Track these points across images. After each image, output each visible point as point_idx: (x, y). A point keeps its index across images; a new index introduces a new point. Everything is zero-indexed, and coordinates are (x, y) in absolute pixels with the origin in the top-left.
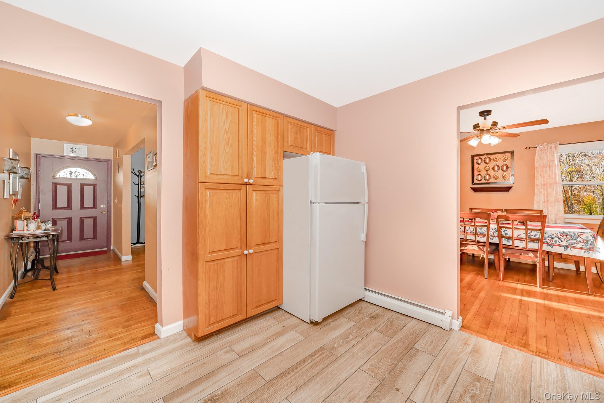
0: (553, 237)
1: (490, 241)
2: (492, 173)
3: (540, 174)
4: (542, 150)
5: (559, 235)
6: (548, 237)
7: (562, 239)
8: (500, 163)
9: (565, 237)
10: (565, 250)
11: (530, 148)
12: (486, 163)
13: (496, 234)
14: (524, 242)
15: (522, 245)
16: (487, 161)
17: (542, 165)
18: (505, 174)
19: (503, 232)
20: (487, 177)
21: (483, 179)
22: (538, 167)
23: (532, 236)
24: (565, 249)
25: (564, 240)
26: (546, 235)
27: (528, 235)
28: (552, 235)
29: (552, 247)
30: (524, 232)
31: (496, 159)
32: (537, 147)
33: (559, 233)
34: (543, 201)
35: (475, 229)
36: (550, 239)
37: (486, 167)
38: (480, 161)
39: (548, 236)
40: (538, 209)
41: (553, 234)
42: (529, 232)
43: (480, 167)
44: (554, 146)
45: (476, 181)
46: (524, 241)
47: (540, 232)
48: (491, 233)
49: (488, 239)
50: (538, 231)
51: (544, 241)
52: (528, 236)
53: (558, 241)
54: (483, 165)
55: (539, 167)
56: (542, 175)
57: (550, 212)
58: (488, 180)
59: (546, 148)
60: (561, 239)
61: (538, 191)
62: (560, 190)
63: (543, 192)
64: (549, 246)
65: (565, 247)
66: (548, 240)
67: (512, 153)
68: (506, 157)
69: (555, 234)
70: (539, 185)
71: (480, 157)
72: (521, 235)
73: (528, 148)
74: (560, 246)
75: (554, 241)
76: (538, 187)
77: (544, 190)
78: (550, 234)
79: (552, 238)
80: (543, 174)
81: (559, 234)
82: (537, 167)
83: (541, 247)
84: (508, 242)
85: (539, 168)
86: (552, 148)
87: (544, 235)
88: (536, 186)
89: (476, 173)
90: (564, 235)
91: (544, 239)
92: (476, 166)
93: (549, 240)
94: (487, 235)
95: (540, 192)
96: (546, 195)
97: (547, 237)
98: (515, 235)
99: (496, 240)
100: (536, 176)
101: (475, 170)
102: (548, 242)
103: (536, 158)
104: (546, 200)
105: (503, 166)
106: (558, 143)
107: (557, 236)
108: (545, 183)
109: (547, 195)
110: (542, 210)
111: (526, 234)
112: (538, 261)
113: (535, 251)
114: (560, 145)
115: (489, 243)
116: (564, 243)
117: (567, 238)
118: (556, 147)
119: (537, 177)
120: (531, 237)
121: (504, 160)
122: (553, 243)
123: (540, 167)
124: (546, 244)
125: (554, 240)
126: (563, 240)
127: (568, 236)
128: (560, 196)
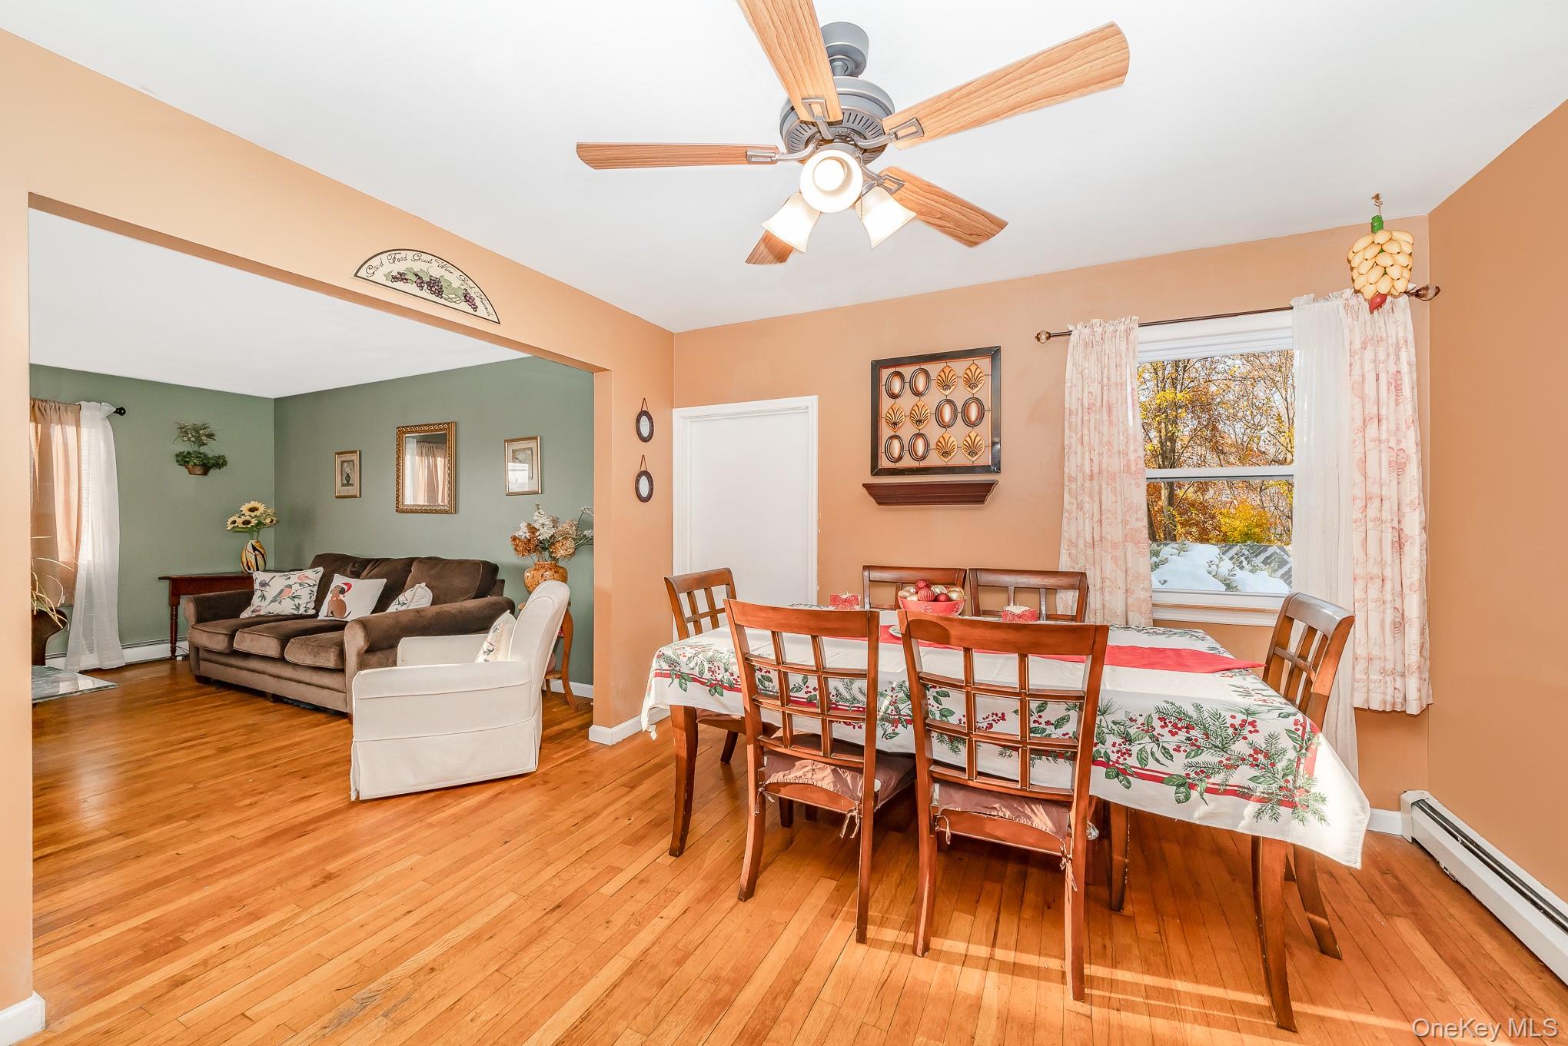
0: (1132, 731)
1: (882, 744)
2: (933, 431)
3: (1079, 435)
4: (1086, 345)
5: (1157, 724)
6: (1112, 732)
7: (1170, 741)
8: (960, 394)
9: (1182, 735)
10: (1179, 802)
11: (1049, 336)
12: (918, 394)
13: (906, 708)
14: (1014, 753)
15: (1008, 766)
16: (921, 384)
17: (1086, 404)
18: (973, 435)
19: (932, 701)
20: (920, 445)
21: (907, 456)
22: (1073, 409)
23: (1048, 723)
24: (1182, 797)
25: (1177, 749)
26: (1103, 721)
27: (1032, 719)
28: (1128, 723)
29: (1129, 782)
30: (1016, 704)
31: (947, 378)
32: (1069, 334)
33: (1157, 715)
34: (1089, 540)
35: (823, 686)
36: (1119, 741)
37: (916, 408)
38: (896, 385)
39: (1110, 725)
40: (1072, 570)
41: (1131, 719)
42: (1034, 705)
43: (896, 406)
44: (1122, 328)
45: (884, 463)
46: (1016, 749)
47: (1081, 709)
48: (884, 704)
49: (871, 735)
50: (1071, 703)
51: (1094, 749)
52: (1033, 725)
53: (1152, 754)
54: (907, 401)
55: (1077, 410)
56: (1086, 438)
57: (1108, 583)
58: (923, 458)
59: (1098, 338)
60: (1165, 745)
61: (1074, 501)
62: (1140, 497)
63: (1086, 505)
64: (1117, 776)
65: (1179, 786)
66: (1109, 745)
67: (993, 353)
68: (978, 371)
69: (1141, 720)
70: (1075, 479)
71: (898, 369)
72: (1003, 718)
73: (1043, 337)
74: (1160, 780)
75: (1134, 755)
76: (1073, 486)
77: (1091, 497)
78: (1120, 716)
79: (1128, 739)
80: (1089, 436)
81: (1155, 716)
82: (1070, 410)
83: (1084, 779)
84: (955, 750)
85: (1077, 415)
86: (1118, 337)
87: (1098, 719)
88: (1066, 482)
89: (886, 431)
90: (1175, 726)
91: (1095, 741)
92: (886, 402)
93: (1114, 745)
94: (869, 715)
95: (1080, 507)
96: (1096, 517)
97: (1106, 730)
98: (979, 718)
99: (903, 740)
100: (1066, 442)
101: (883, 421)
102: (1114, 757)
103: (1068, 376)
104: (1097, 538)
105: (966, 406)
106: (1135, 321)
107: (1148, 728)
108: (1096, 470)
109: (1101, 515)
110: (1083, 575)
111: (1024, 712)
112: (1070, 856)
113: (1058, 802)
114: (1141, 325)
115: (878, 751)
116: (1177, 766)
117: (1188, 739)
118: (1128, 332)
119: (1070, 448)
120: (1044, 730)
121: (971, 383)
122: (1133, 761)
123: (1080, 411)
124: (1101, 764)
125: (1135, 749)
126: (1172, 752)
127: (1191, 732)
128: (1137, 519)
